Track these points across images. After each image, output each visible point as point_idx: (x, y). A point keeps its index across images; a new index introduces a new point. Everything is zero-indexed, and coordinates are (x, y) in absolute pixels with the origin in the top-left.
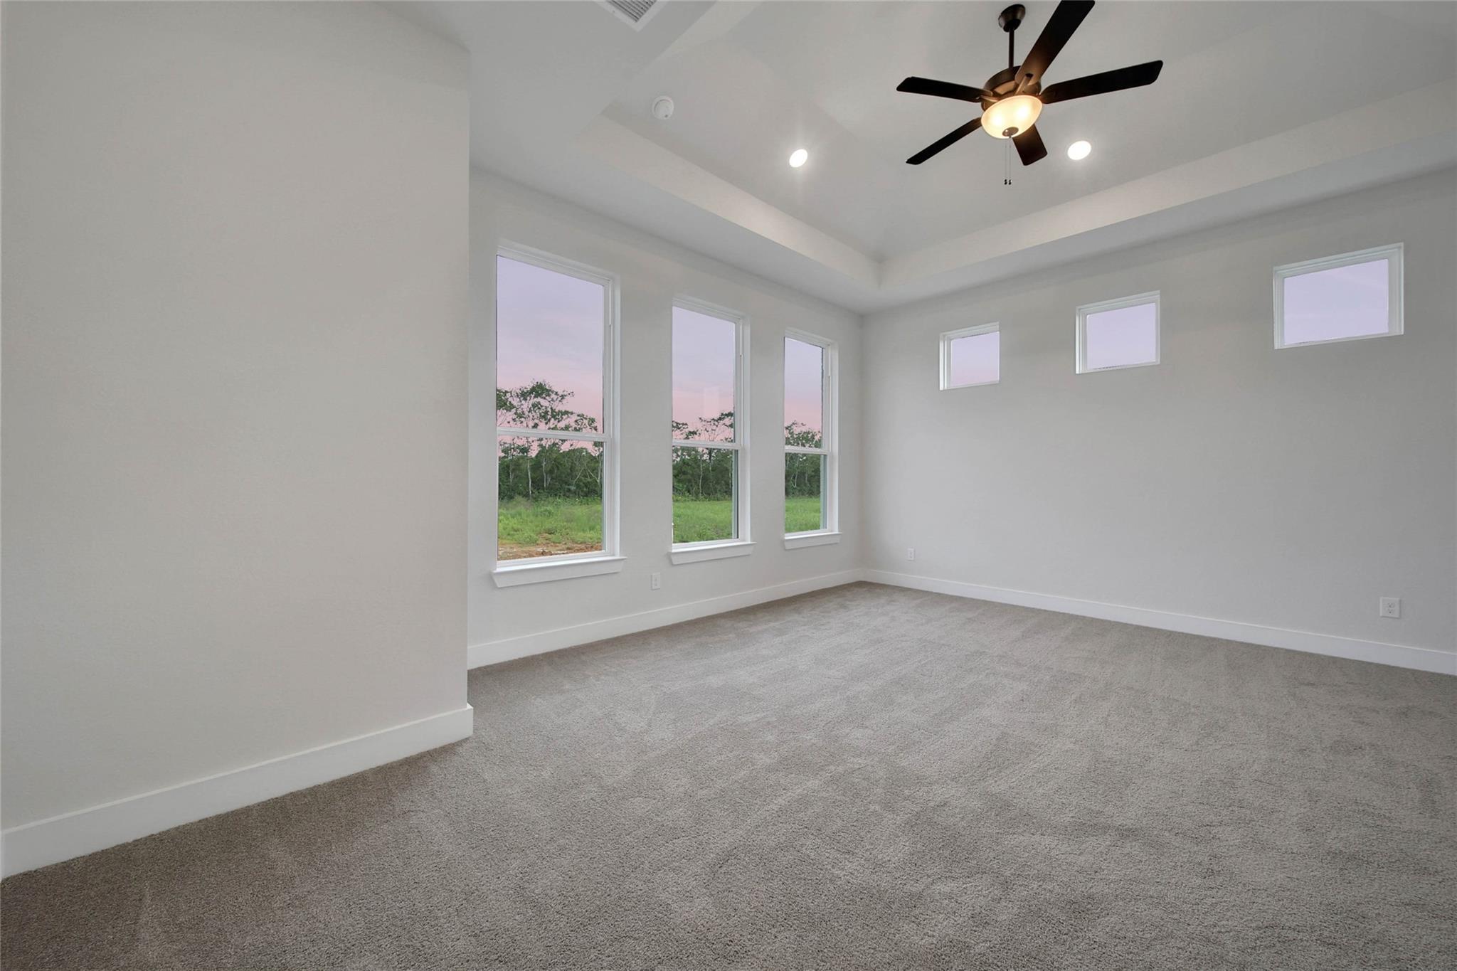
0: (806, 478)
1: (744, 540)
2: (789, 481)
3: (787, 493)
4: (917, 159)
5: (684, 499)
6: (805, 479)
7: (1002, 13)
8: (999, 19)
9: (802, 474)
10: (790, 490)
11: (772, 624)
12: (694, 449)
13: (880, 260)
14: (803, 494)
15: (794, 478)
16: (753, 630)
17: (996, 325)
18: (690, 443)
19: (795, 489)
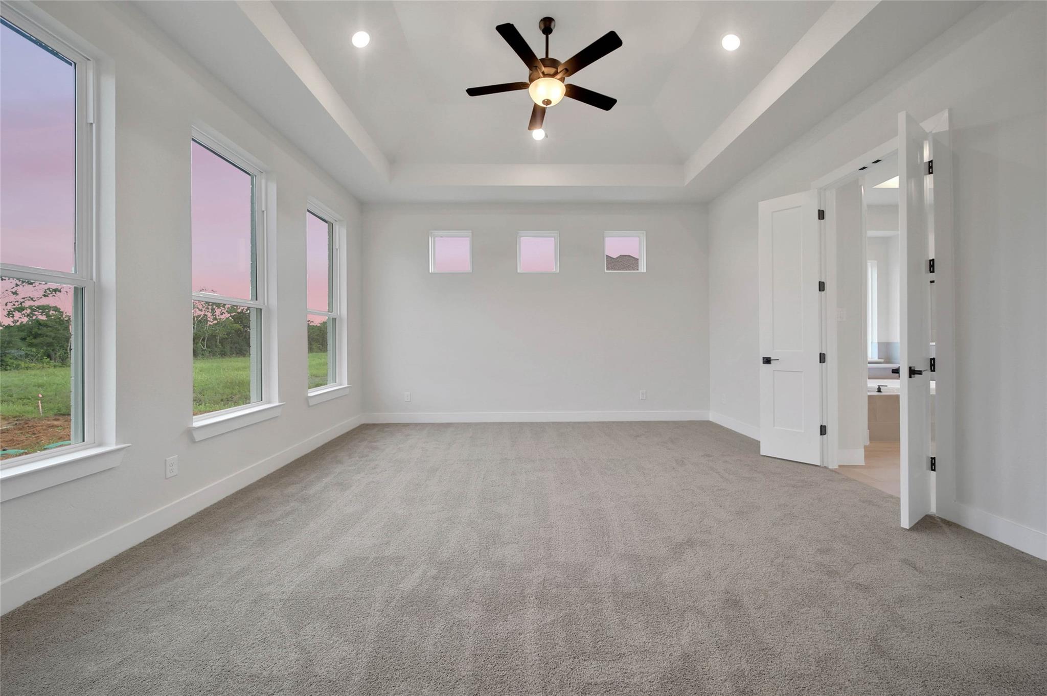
0: (218, 341)
1: (269, 402)
2: (197, 343)
3: (195, 354)
4: (473, 92)
5: (40, 365)
6: (216, 342)
7: (542, 20)
8: (540, 22)
9: (213, 337)
10: (199, 351)
11: (325, 480)
12: (56, 309)
13: (393, 160)
14: (214, 355)
15: (203, 340)
16: (311, 491)
17: (469, 233)
18: (50, 301)
19: (204, 350)
